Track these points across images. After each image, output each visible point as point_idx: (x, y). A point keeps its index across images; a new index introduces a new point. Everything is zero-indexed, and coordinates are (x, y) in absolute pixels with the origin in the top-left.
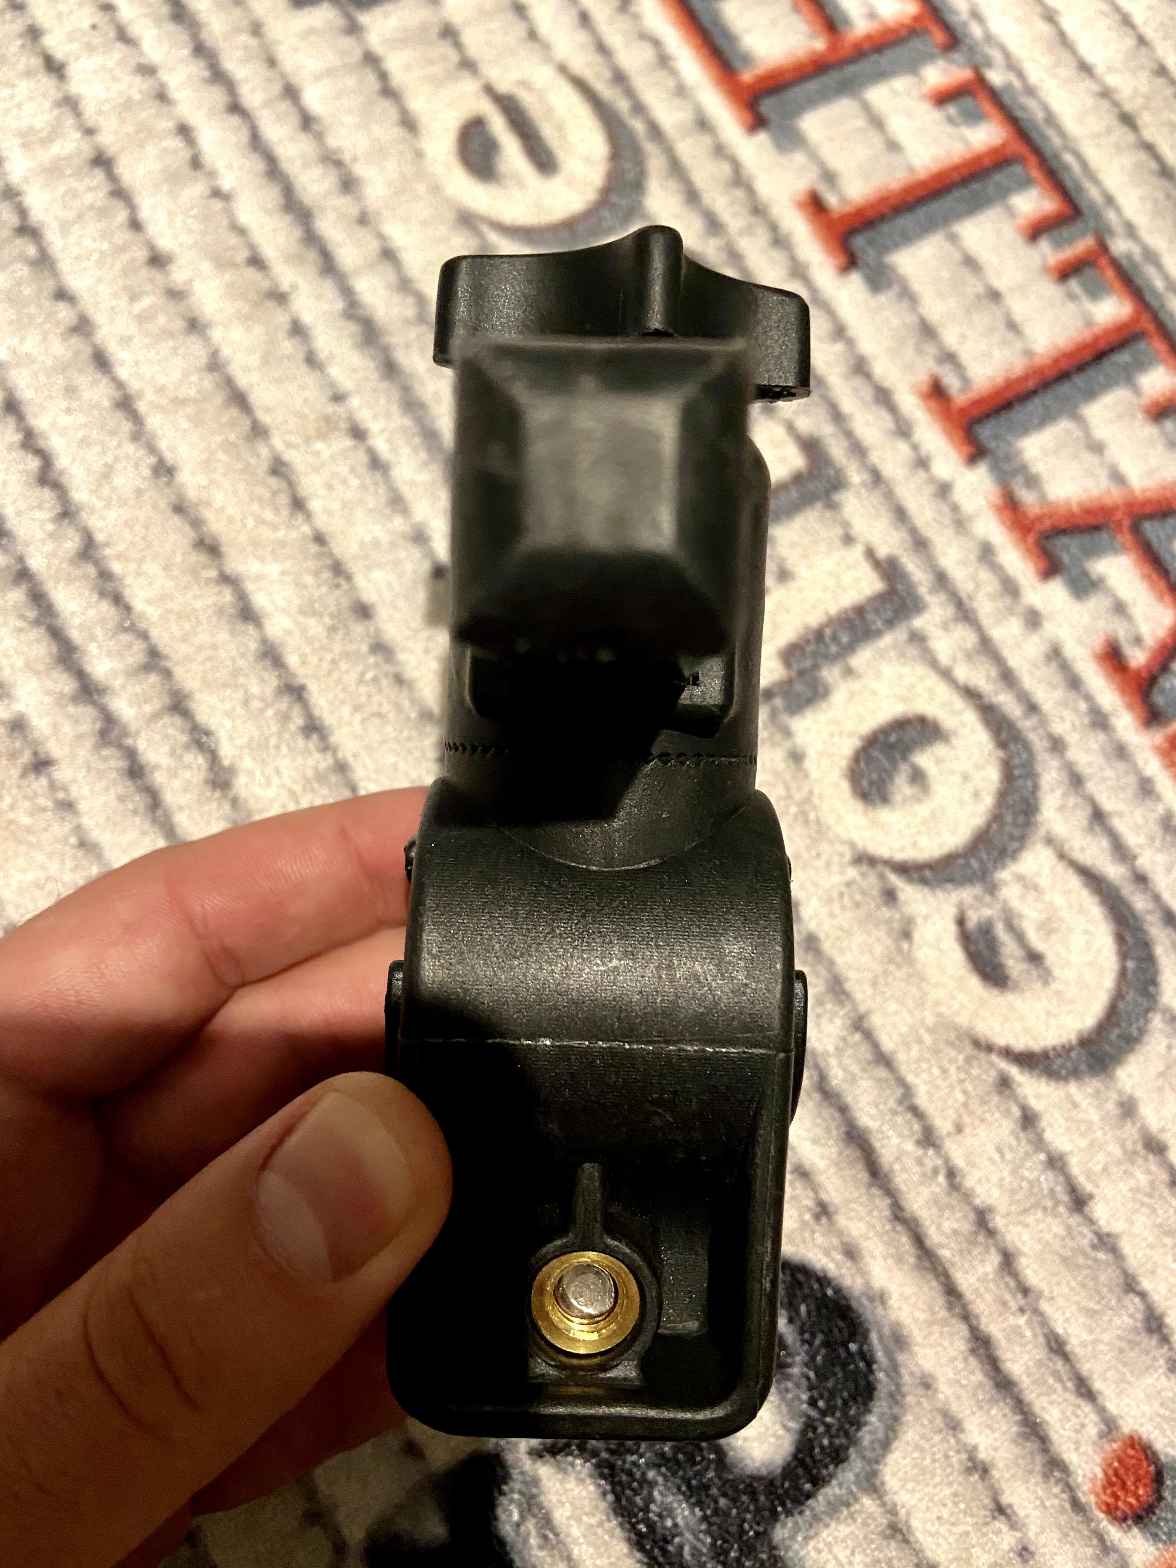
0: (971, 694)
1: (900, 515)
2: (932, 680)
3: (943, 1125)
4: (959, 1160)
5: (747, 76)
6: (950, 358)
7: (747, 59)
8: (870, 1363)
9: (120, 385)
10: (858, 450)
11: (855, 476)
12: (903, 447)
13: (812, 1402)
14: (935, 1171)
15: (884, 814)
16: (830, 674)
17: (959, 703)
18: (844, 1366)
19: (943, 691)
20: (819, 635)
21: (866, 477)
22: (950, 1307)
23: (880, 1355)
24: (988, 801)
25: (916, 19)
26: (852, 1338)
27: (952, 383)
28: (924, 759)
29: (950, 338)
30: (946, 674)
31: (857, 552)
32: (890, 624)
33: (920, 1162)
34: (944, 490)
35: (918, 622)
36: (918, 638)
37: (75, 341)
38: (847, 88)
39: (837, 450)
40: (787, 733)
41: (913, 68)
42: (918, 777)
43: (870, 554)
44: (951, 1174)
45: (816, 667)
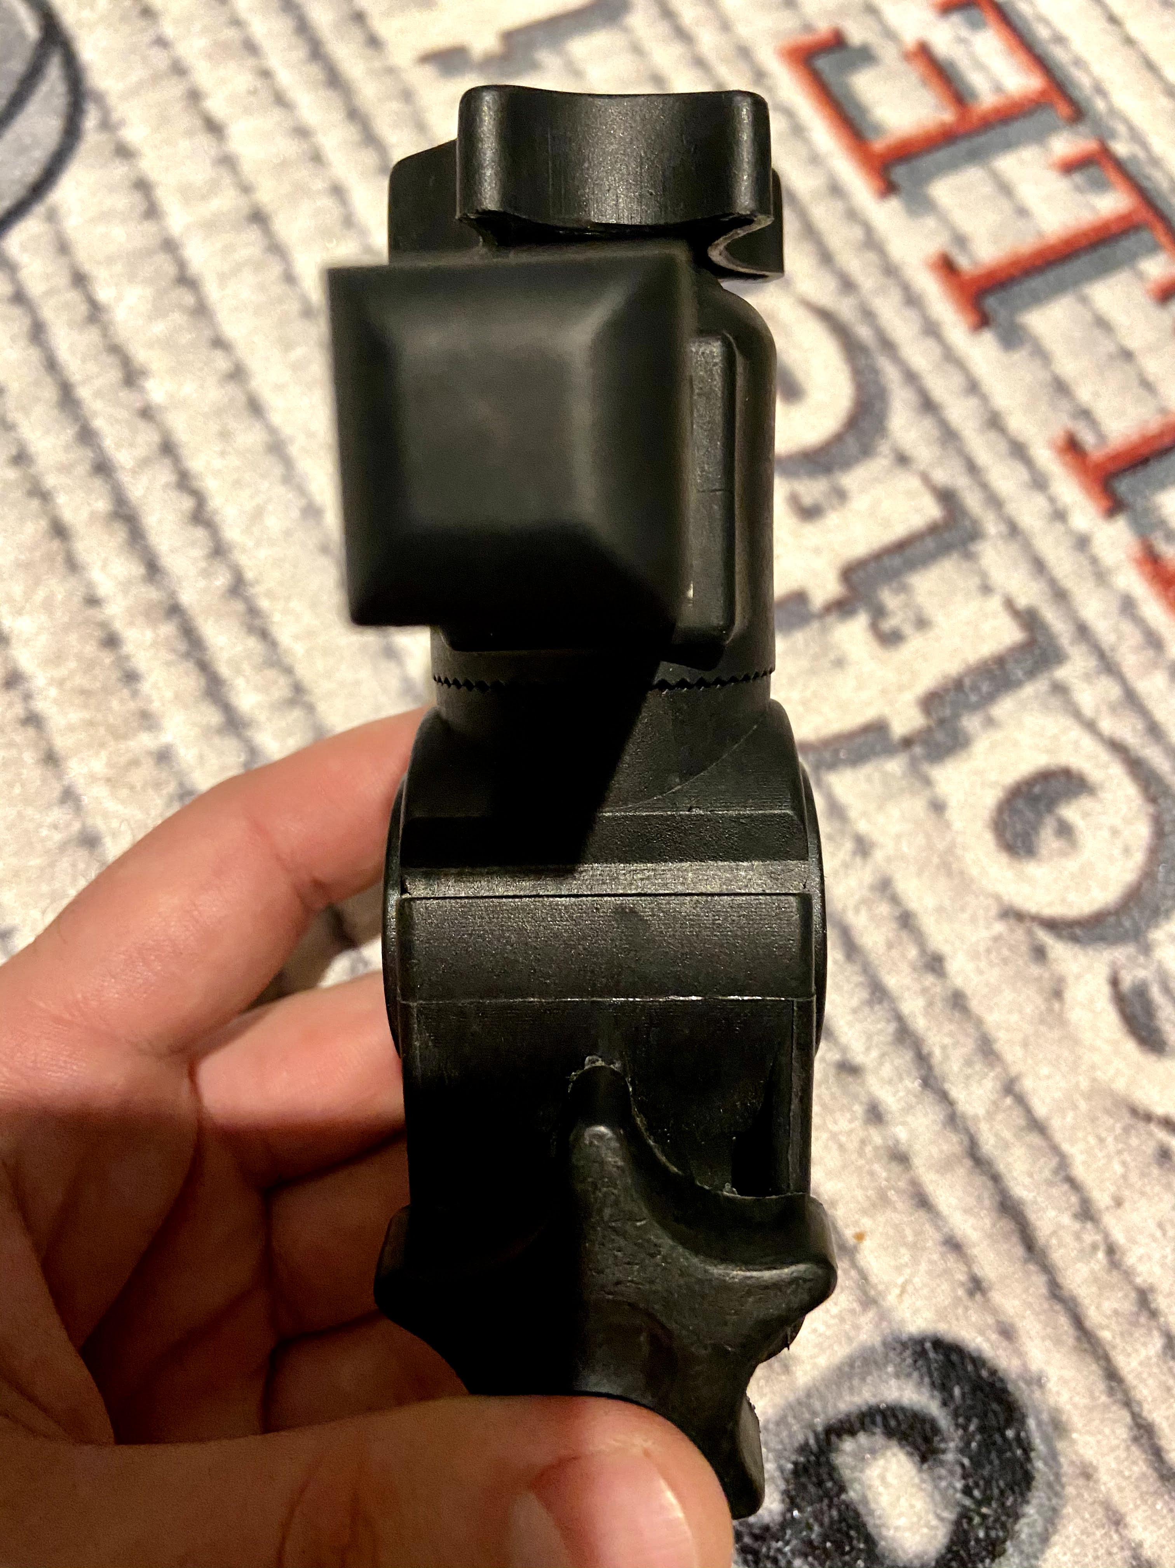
0: (1117, 747)
1: (1039, 566)
2: (1076, 733)
3: (1101, 1198)
4: (1119, 1236)
5: (879, 145)
6: (1085, 414)
7: (878, 129)
8: (1027, 1448)
9: (272, 430)
10: (994, 501)
11: (992, 527)
12: (1039, 501)
13: (967, 1491)
14: (1094, 1247)
15: (1032, 868)
16: (971, 723)
17: (1104, 755)
18: (1000, 1452)
19: (1088, 742)
20: (958, 685)
21: (1003, 528)
22: (1111, 1392)
23: (1037, 1442)
24: (1139, 857)
25: (1043, 93)
26: (1009, 1423)
27: (1088, 438)
28: (1070, 812)
29: (1084, 394)
30: (1091, 726)
31: (995, 603)
32: (1032, 674)
33: (1078, 1237)
34: (1082, 543)
35: (1062, 673)
36: (1060, 689)
37: (232, 389)
38: (977, 156)
39: (973, 501)
40: (927, 782)
41: (1040, 137)
42: (1065, 830)
43: (1009, 604)
44: (1111, 1250)
45: (956, 716)
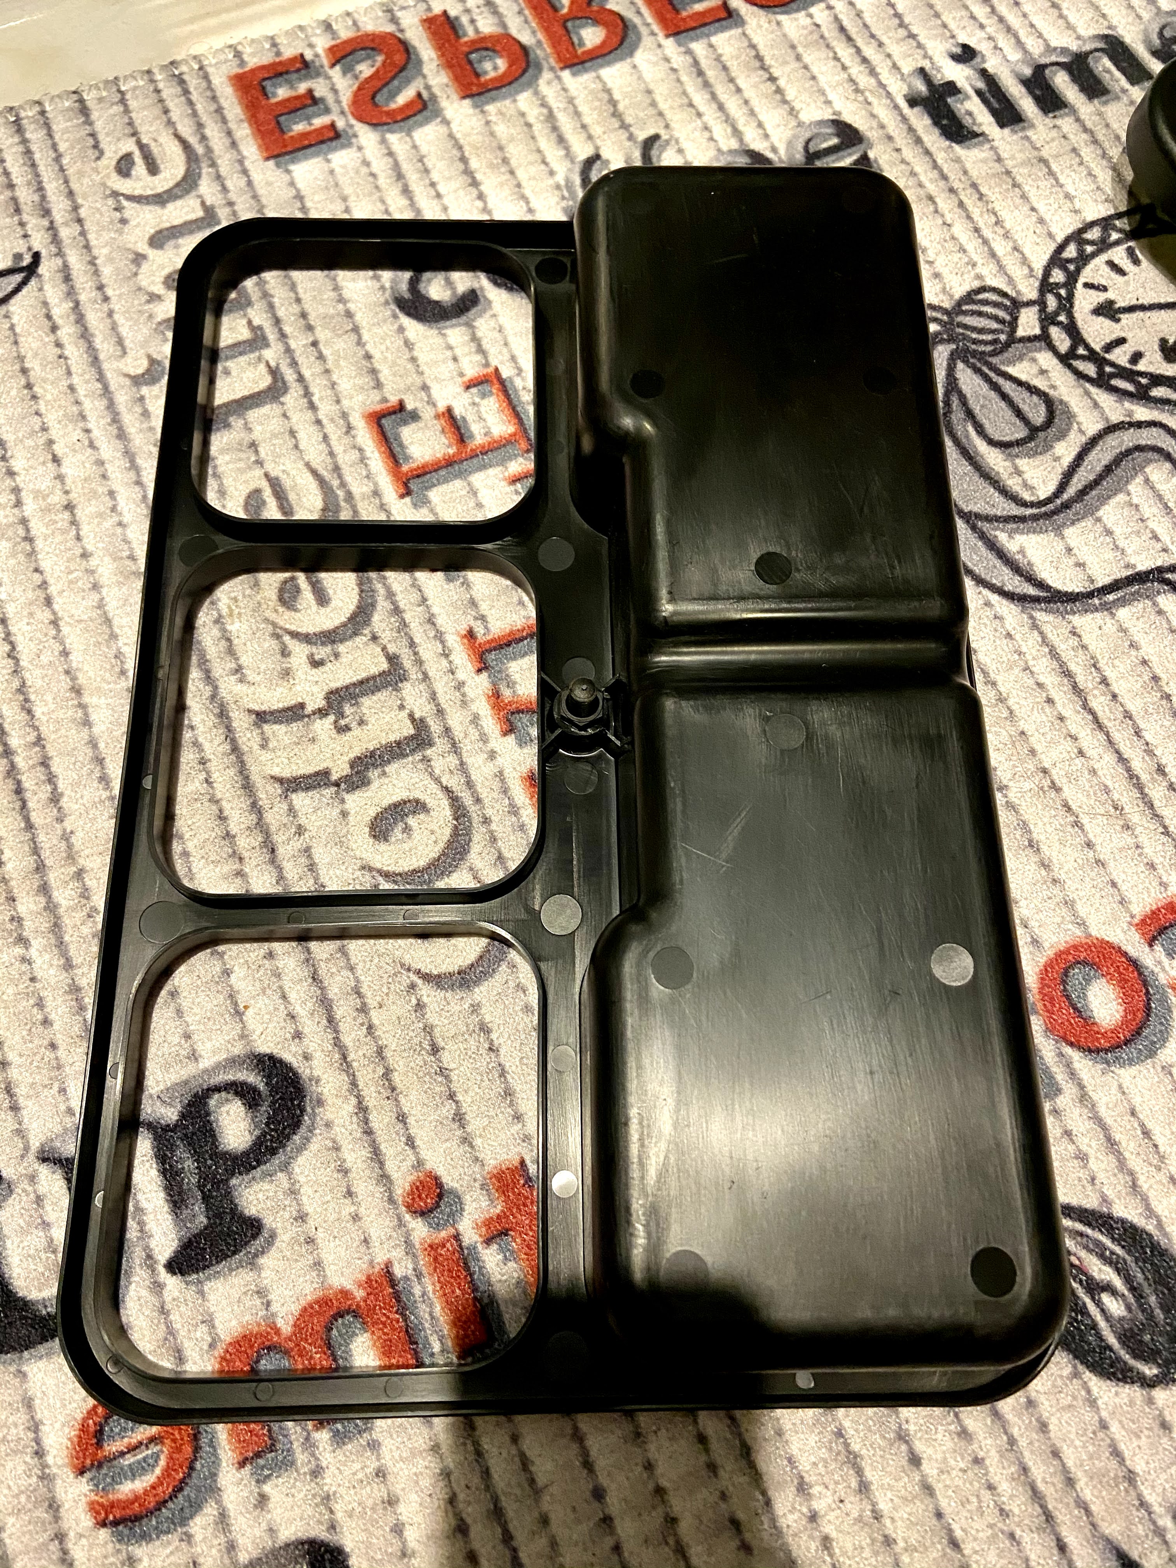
0: (447, 790)
1: (433, 696)
2: (428, 781)
3: (371, 1002)
4: (376, 1021)
5: (405, 468)
6: (483, 618)
7: (407, 458)
8: (303, 1110)
10: (419, 662)
11: (414, 675)
12: (444, 662)
13: (267, 1124)
14: (362, 1024)
15: (383, 847)
16: (373, 774)
17: (441, 795)
18: (288, 1110)
20: (372, 754)
21: (420, 676)
22: (351, 1091)
23: (309, 1109)
24: (441, 845)
25: (515, 434)
26: (297, 1098)
27: (479, 630)
28: (411, 821)
29: (484, 607)
30: (438, 781)
31: (404, 714)
32: (413, 751)
34: (460, 686)
35: (428, 752)
36: (426, 760)
38: (460, 475)
39: (407, 662)
40: (343, 801)
41: (502, 462)
42: (407, 829)
43: (411, 716)
44: (370, 1027)
45: (367, 769)
